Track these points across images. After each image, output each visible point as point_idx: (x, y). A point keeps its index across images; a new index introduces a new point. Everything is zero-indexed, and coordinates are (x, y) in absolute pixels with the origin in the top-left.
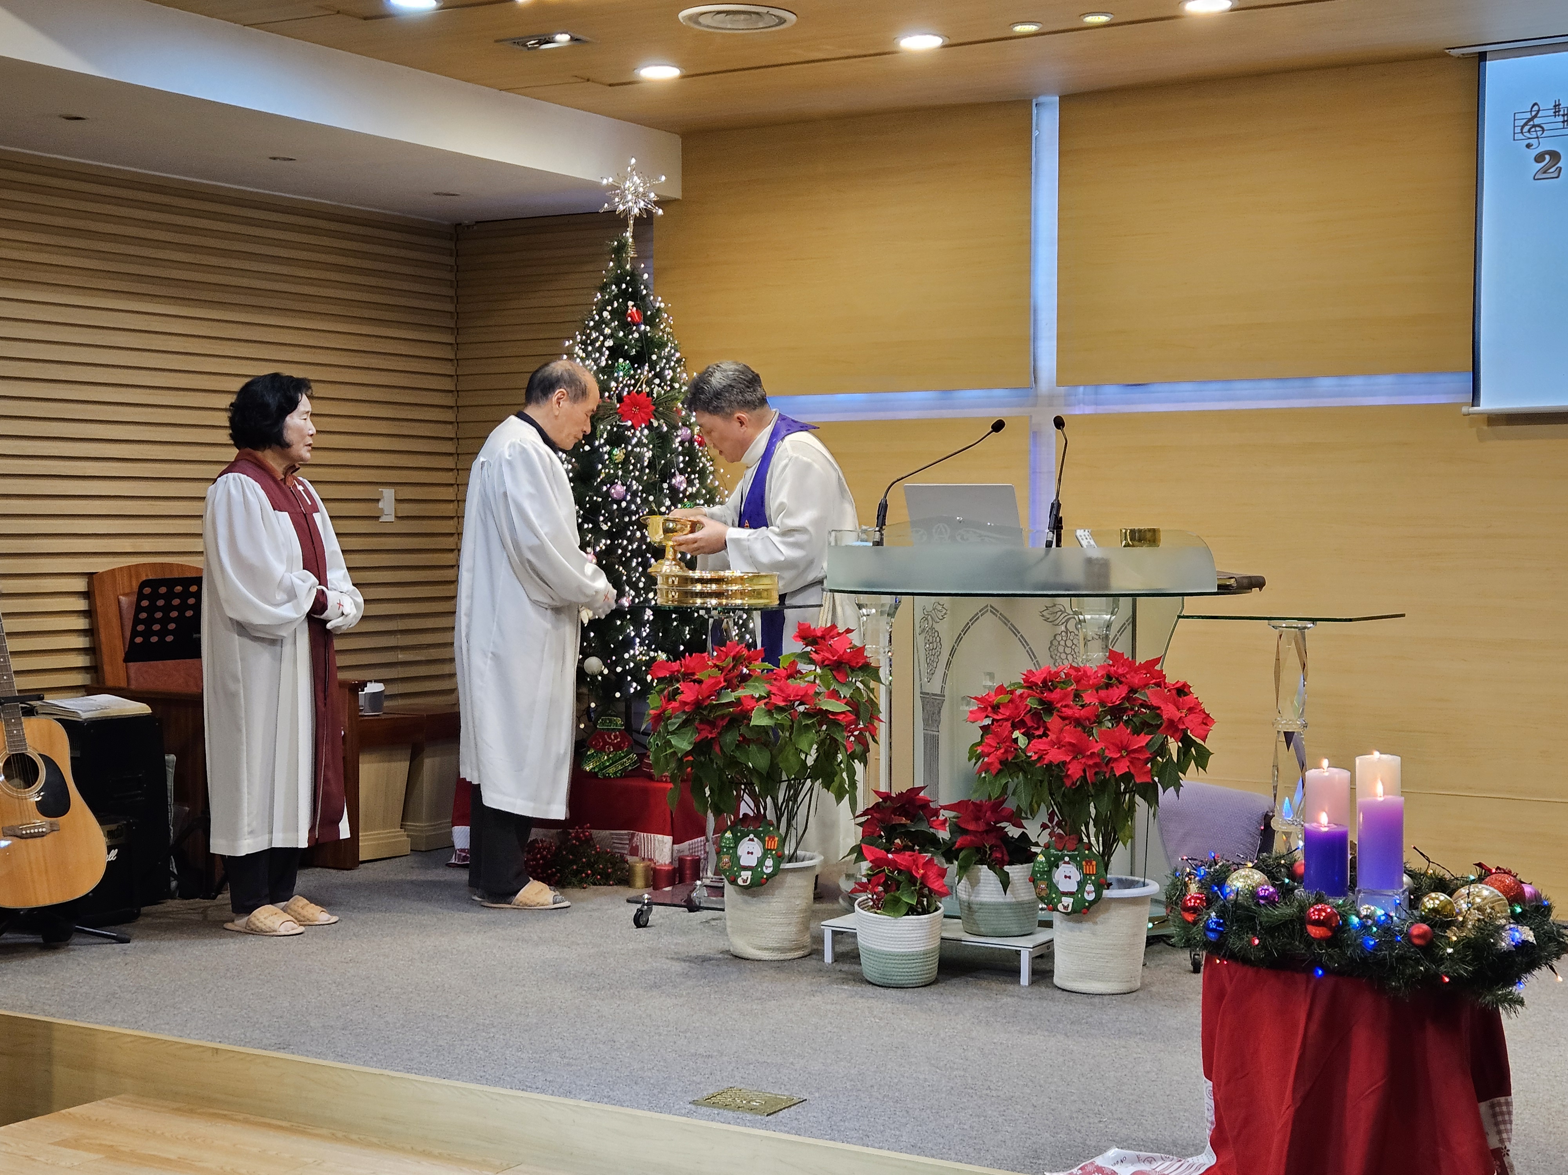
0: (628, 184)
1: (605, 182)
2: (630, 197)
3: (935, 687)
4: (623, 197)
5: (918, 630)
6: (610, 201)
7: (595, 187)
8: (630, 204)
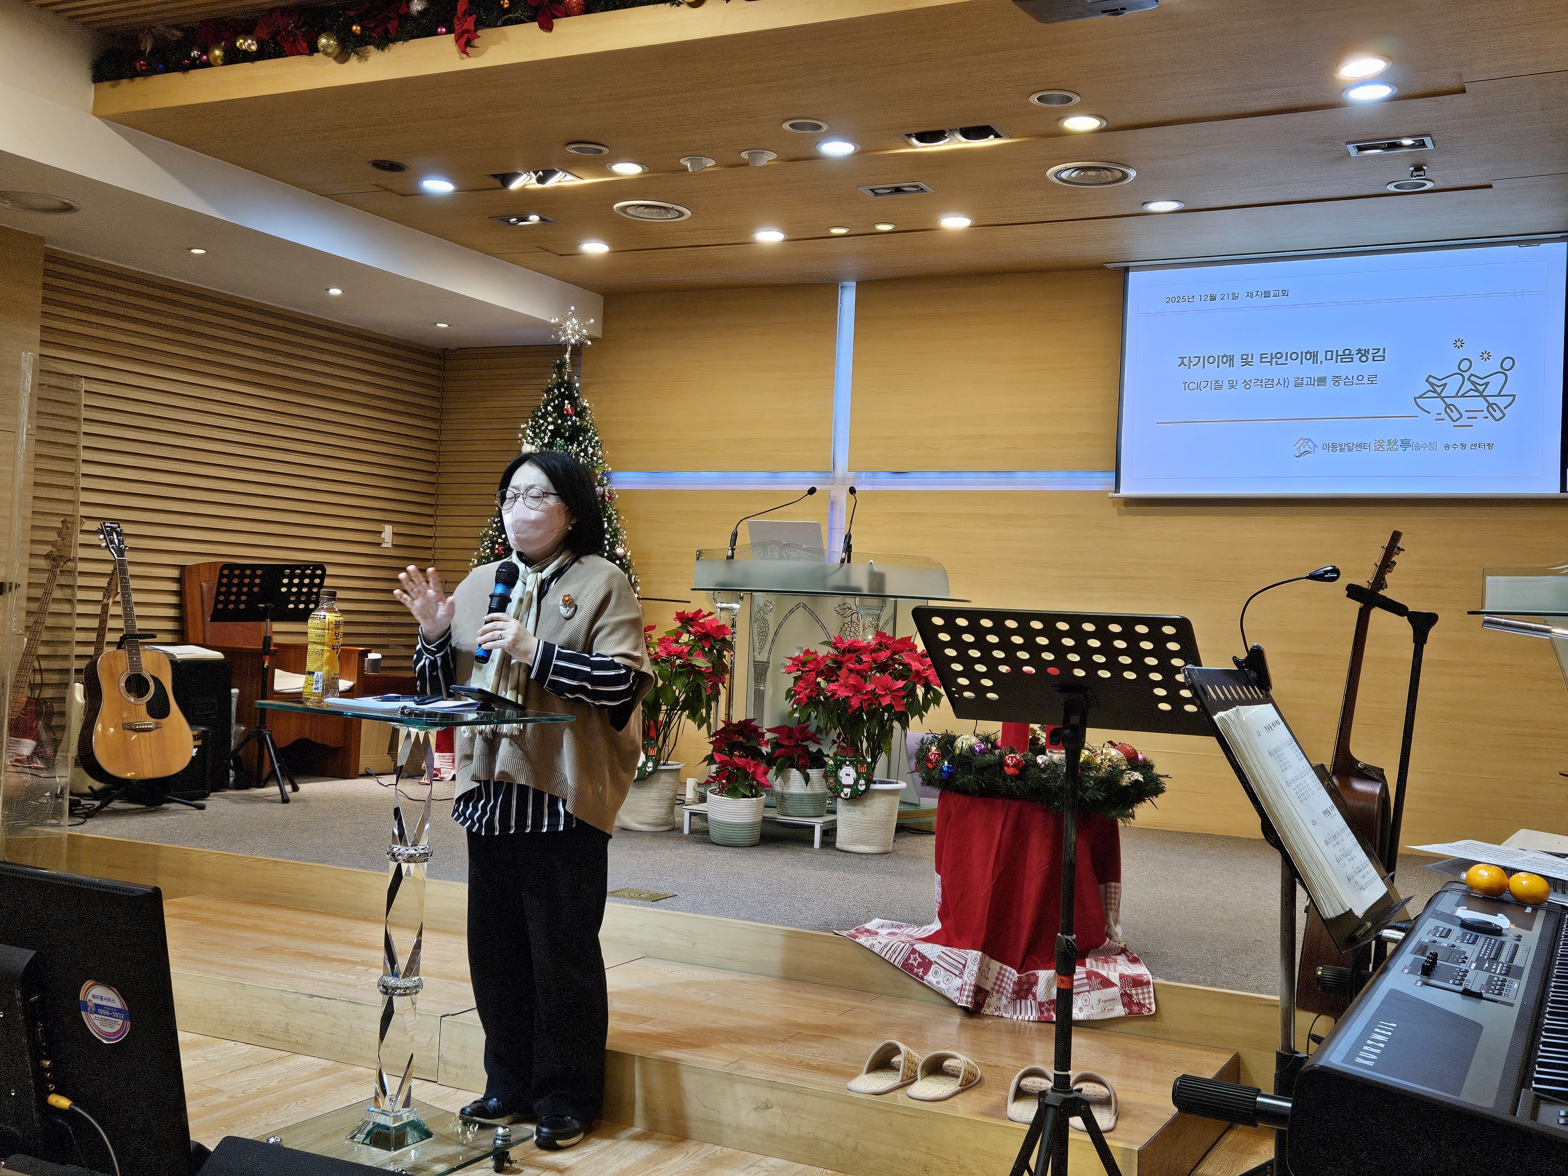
0: (568, 323)
1: (553, 321)
2: (569, 332)
3: (763, 657)
4: (565, 331)
5: (754, 620)
6: (556, 334)
7: (546, 325)
8: (569, 336)
